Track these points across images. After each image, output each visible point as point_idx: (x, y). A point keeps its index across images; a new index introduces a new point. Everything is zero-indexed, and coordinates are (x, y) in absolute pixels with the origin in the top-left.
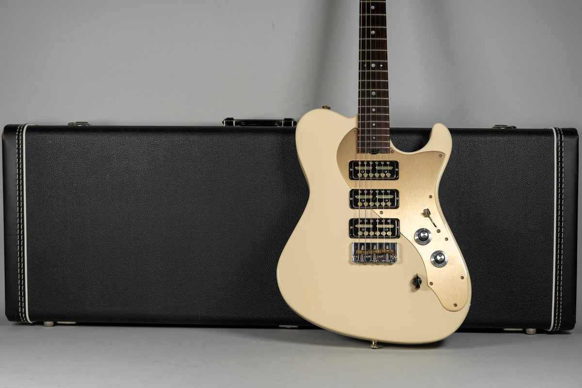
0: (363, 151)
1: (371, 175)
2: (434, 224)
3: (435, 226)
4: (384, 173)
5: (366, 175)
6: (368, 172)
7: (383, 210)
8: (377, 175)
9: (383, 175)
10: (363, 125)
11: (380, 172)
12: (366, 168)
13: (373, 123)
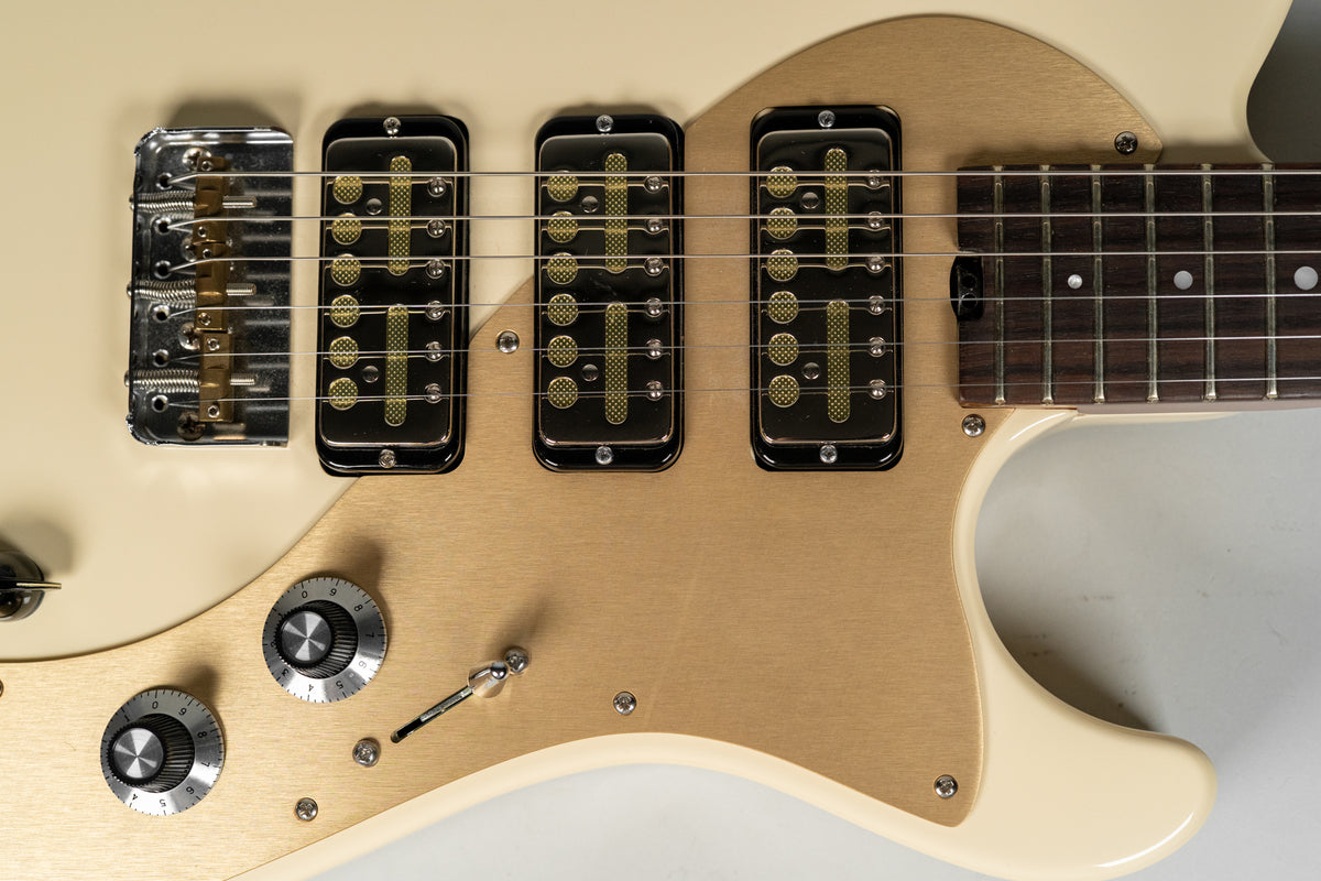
0: (969, 194)
1: (784, 262)
2: (416, 724)
3: (402, 734)
4: (802, 359)
5: (783, 221)
6: (809, 241)
7: (524, 353)
8: (785, 304)
9: (784, 347)
10: (1177, 192)
11: (809, 327)
12: (837, 223)
13: (1195, 267)
